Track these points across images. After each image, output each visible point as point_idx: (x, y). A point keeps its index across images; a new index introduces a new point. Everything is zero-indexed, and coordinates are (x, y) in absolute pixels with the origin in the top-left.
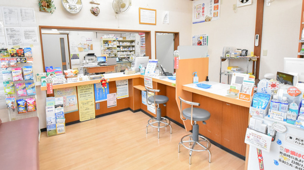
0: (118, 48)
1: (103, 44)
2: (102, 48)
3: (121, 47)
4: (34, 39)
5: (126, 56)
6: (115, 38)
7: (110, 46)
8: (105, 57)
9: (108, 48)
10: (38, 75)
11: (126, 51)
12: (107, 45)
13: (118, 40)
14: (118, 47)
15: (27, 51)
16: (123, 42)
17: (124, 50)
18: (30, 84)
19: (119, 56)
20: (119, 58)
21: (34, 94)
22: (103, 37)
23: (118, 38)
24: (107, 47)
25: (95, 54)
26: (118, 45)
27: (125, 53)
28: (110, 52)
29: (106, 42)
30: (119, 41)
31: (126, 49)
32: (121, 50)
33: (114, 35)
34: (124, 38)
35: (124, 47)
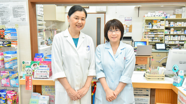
0: (167, 31)
1: (145, 25)
2: (144, 31)
3: (172, 29)
4: (22, 17)
5: (177, 43)
6: (163, 16)
7: (155, 28)
8: (145, 42)
9: (152, 31)
10: (24, 63)
11: (178, 35)
12: (151, 25)
13: (168, 18)
14: (167, 28)
15: (8, 33)
16: (175, 21)
17: (175, 33)
18: (13, 73)
19: (166, 42)
20: (165, 45)
21: (17, 86)
22: (146, 15)
23: (168, 16)
24: (151, 28)
25: (133, 38)
26: (167, 26)
27: (176, 38)
28: (153, 36)
29: (150, 22)
30: (170, 21)
31: (179, 33)
32: (172, 33)
33: (162, 12)
34: (178, 15)
35: (177, 29)
